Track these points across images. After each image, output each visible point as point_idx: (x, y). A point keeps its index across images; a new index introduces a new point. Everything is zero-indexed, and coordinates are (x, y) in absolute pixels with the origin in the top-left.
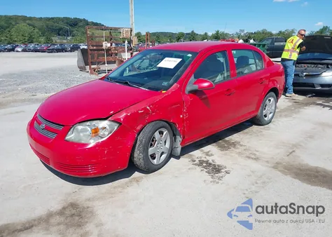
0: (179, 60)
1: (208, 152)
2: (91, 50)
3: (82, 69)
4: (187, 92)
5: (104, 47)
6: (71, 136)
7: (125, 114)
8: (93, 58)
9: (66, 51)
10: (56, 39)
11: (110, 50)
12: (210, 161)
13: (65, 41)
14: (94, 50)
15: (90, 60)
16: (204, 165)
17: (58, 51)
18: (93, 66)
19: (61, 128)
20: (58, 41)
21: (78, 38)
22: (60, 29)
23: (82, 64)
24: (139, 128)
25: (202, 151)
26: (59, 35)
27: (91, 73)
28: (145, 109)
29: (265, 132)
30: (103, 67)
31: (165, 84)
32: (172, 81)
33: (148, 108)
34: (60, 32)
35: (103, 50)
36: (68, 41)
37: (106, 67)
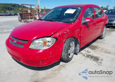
0: (75, 10)
1: (88, 51)
2: (24, 14)
3: (20, 21)
4: (82, 24)
5: (29, 12)
6: (32, 46)
7: (58, 34)
8: (25, 17)
9: (12, 16)
10: (8, 11)
11: (31, 13)
12: (91, 55)
13: (11, 12)
14: (25, 14)
15: (23, 17)
16: (90, 57)
17: (9, 15)
18: (25, 20)
19: (26, 42)
20: (9, 12)
21: (16, 11)
22: (9, 8)
23: (20, 19)
24: (64, 41)
25: (85, 50)
26: (9, 10)
27: (24, 22)
28: (67, 31)
29: (104, 42)
30: (28, 20)
31: (72, 20)
32: (75, 19)
33: (68, 31)
34: (9, 9)
35: (28, 13)
36: (12, 12)
37: (30, 20)
